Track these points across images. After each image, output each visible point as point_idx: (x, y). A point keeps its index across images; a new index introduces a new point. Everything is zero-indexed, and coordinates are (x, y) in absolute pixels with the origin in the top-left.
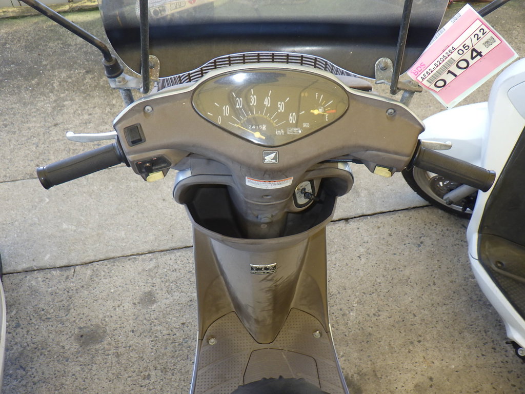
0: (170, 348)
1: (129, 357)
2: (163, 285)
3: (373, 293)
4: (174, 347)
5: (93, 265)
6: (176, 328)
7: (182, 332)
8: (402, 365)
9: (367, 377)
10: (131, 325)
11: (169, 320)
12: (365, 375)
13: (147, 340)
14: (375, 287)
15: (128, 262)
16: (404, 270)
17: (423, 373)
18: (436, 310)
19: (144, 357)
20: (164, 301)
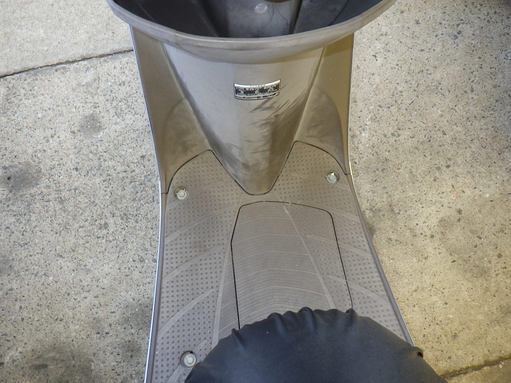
0: (129, 189)
1: (77, 202)
2: (109, 105)
3: (392, 106)
4: (134, 187)
5: (6, 80)
6: (134, 163)
7: (142, 167)
8: (425, 196)
9: (382, 213)
10: (73, 161)
11: (124, 153)
12: (380, 210)
13: (98, 180)
14: (394, 98)
15: (56, 74)
16: (435, 71)
17: (451, 205)
18: (472, 125)
19: (97, 201)
20: (113, 127)
